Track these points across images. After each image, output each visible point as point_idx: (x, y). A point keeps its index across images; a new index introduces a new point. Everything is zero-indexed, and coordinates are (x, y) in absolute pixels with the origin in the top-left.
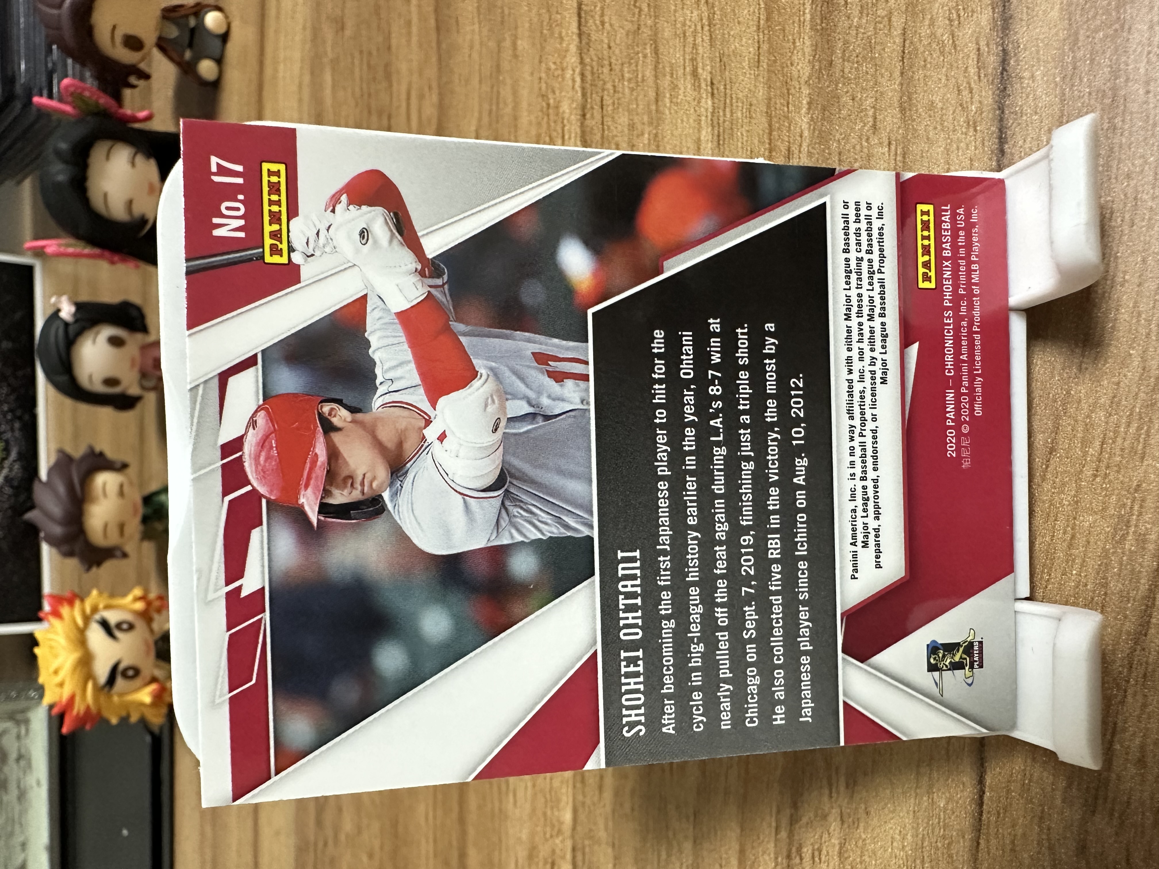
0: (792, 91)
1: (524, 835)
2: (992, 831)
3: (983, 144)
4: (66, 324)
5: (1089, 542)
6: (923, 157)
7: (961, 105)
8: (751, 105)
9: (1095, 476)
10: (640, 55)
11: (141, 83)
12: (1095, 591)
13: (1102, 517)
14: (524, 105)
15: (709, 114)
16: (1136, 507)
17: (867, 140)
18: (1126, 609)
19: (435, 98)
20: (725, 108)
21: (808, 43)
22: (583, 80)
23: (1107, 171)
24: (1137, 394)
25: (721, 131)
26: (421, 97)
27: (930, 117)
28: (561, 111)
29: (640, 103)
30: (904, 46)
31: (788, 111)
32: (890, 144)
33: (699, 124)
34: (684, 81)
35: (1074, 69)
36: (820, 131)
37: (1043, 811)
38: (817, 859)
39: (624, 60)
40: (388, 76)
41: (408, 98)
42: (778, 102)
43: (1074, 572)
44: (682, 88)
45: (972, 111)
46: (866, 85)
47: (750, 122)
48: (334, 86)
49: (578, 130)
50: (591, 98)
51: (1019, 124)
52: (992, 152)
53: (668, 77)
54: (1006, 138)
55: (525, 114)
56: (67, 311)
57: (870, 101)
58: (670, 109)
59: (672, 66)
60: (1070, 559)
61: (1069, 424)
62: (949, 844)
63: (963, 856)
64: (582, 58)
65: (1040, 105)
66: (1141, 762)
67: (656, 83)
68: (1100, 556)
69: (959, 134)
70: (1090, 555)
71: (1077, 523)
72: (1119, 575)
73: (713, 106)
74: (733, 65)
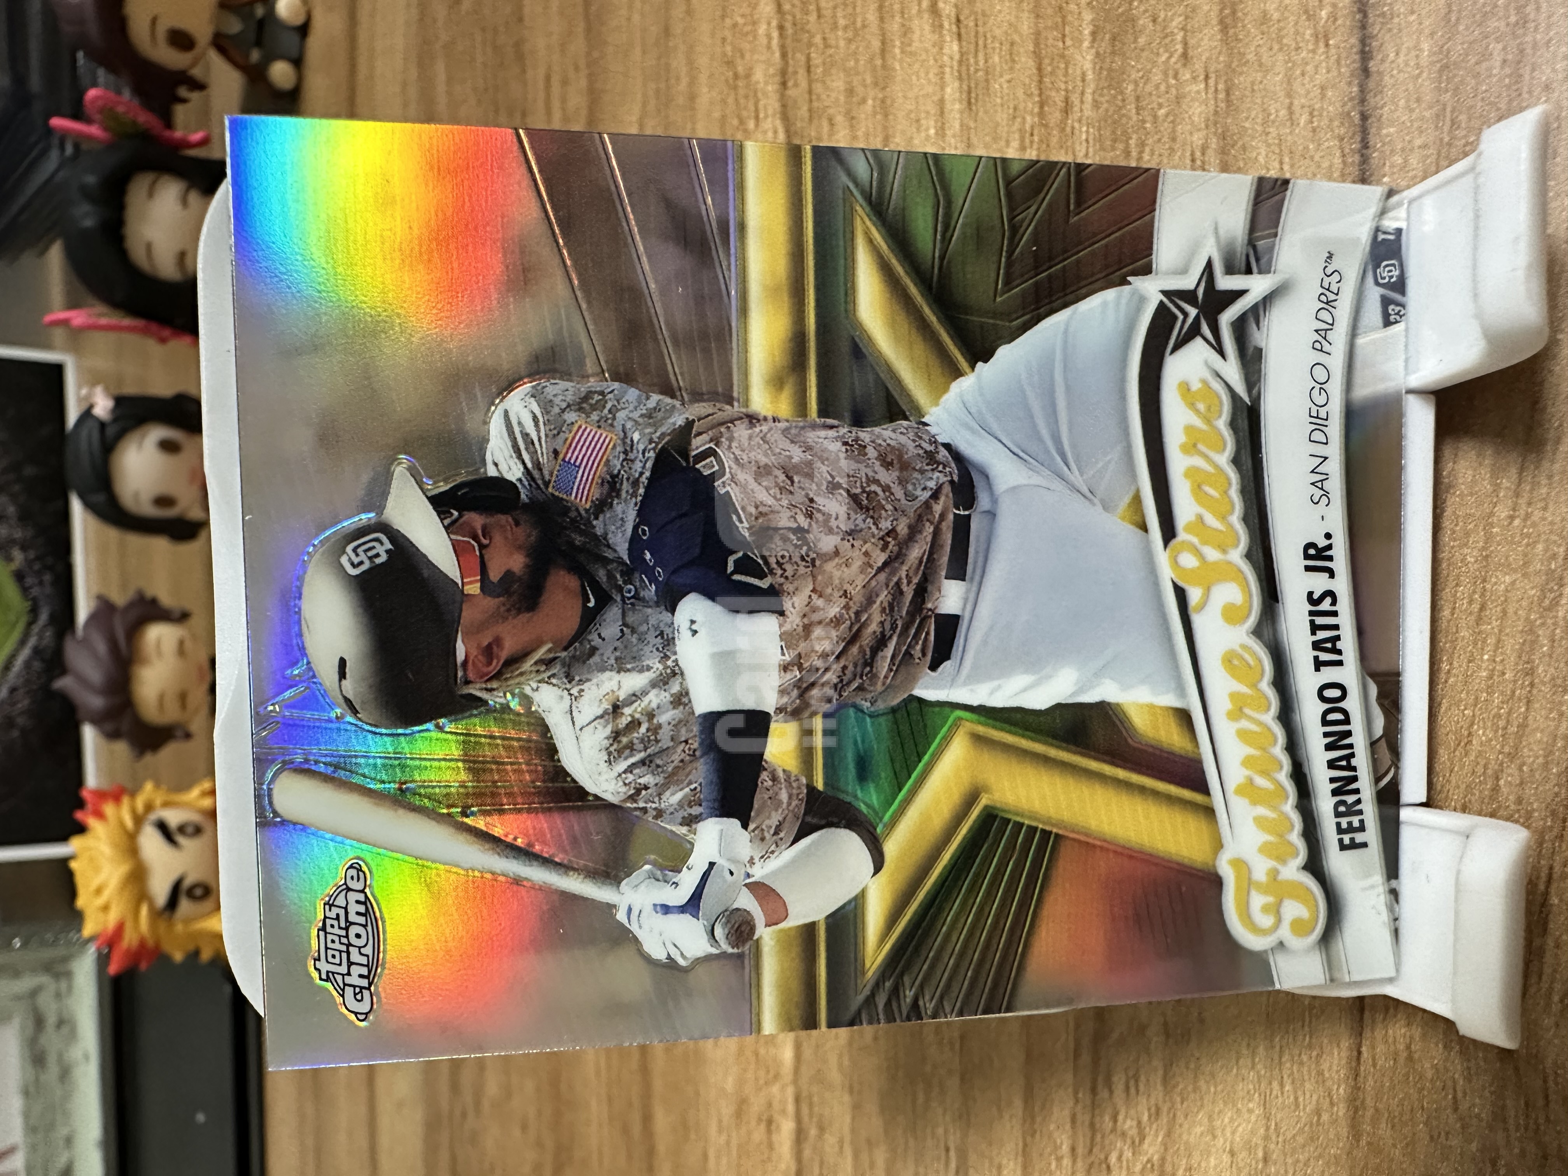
0: (1070, 18)
1: (730, 1085)
3: (1339, 64)
5: (1504, 612)
6: (1253, 90)
7: (1306, 12)
8: (1012, 44)
9: (1512, 518)
12: (1515, 681)
13: (1523, 575)
14: (703, 78)
15: (955, 64)
17: (1175, 77)
19: (583, 83)
20: (976, 51)
22: (782, 35)
23: (1516, 83)
26: (565, 82)
27: (1263, 33)
28: (753, 80)
29: (861, 58)
31: (1064, 47)
32: (1207, 77)
33: (942, 78)
34: (920, 21)
36: (1110, 70)
38: (1133, 1090)
40: (520, 57)
41: (548, 86)
42: (1050, 36)
43: (1486, 657)
44: (918, 32)
45: (1321, 19)
47: (1012, 68)
48: (450, 81)
49: (777, 105)
50: (793, 59)
51: (1390, 30)
52: (1352, 75)
53: (898, 19)
54: (1370, 52)
55: (705, 90)
56: (103, 407)
57: (1178, 20)
58: (901, 61)
60: (1479, 639)
63: (1338, 1072)
64: (779, 6)
67: (882, 29)
68: (1522, 631)
69: (1304, 54)
70: (1508, 631)
71: (1488, 586)
72: (1550, 656)
73: (960, 52)
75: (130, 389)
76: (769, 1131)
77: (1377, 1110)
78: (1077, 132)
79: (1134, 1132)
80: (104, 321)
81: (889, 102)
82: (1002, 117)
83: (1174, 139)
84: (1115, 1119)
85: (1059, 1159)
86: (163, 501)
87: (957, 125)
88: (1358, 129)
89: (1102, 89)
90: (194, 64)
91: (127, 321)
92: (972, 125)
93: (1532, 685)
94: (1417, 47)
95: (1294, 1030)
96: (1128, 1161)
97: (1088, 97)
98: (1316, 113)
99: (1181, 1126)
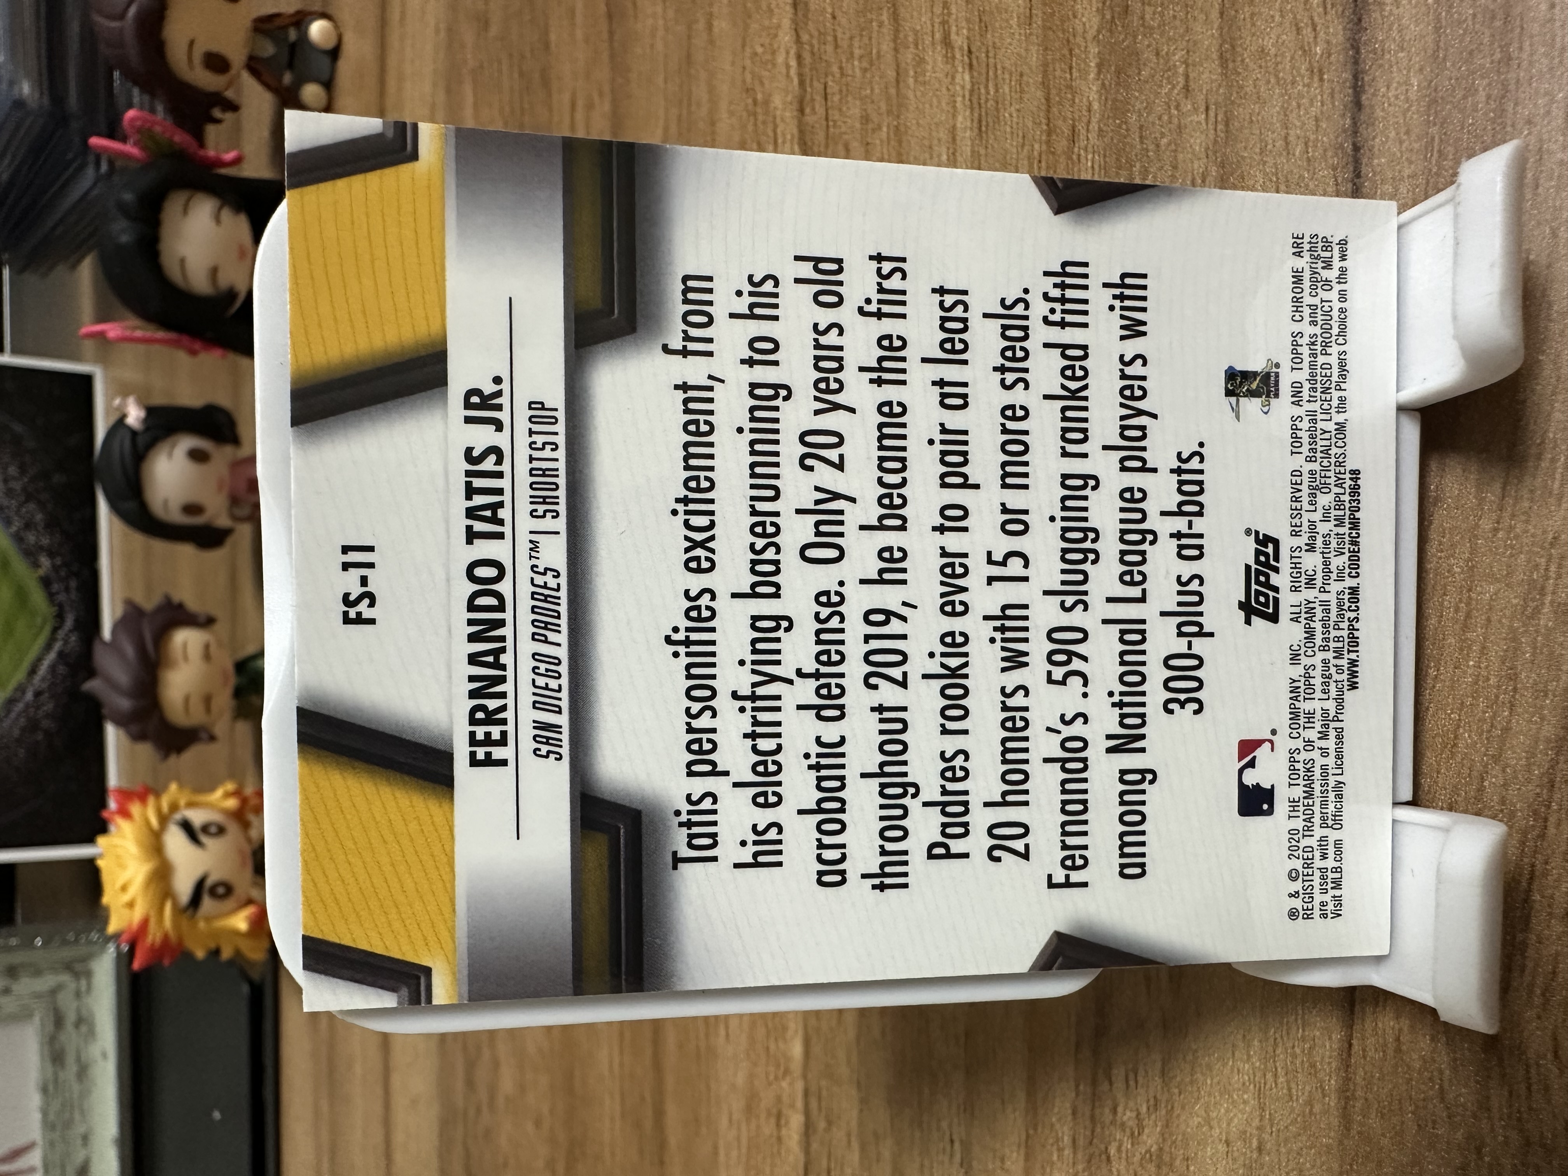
0: (1076, 51)
1: (740, 1079)
3: (1333, 97)
4: (134, 433)
5: (1489, 620)
6: (1252, 121)
7: (1302, 48)
8: (1021, 75)
9: (1496, 530)
10: (874, 24)
11: (229, 116)
12: (1499, 687)
13: (1507, 585)
14: (723, 105)
15: (967, 93)
16: (1553, 568)
17: (1177, 107)
18: (1542, 707)
19: (607, 107)
20: (987, 80)
22: (800, 64)
23: (1500, 117)
25: (983, 114)
26: (590, 106)
27: (1261, 67)
28: (772, 105)
29: (876, 87)
31: (1071, 79)
32: (1207, 109)
33: (954, 107)
34: (933, 52)
36: (1115, 100)
38: (1132, 1083)
39: (853, 33)
40: (546, 82)
41: (573, 110)
42: (1057, 67)
43: (1471, 663)
44: (931, 63)
45: (1316, 54)
46: (1174, 33)
47: (1021, 98)
48: (477, 103)
49: (795, 131)
52: (1345, 106)
53: (912, 50)
54: (1363, 86)
55: (724, 115)
56: (134, 416)
57: (1179, 55)
58: (915, 91)
59: (916, 33)
60: (1464, 646)
62: (1311, 1049)
63: (1330, 1063)
64: (798, 36)
65: (1407, 38)
67: (897, 59)
68: (1505, 639)
69: (1300, 87)
70: (1492, 638)
71: (1474, 596)
72: (1533, 662)
73: (972, 82)
74: (997, 25)
75: (159, 400)
76: (778, 1125)
77: (1366, 1099)
78: (1083, 160)
79: (1132, 1123)
80: (139, 333)
81: (902, 129)
82: (1012, 144)
83: (1175, 167)
84: (1114, 1111)
85: (1060, 1150)
86: (191, 509)
87: (968, 151)
88: (1350, 159)
89: (1109, 118)
90: (229, 85)
91: (161, 334)
92: (982, 152)
93: (1515, 690)
94: (1407, 83)
95: (1288, 1022)
96: (1127, 1151)
97: (1094, 126)
98: (1311, 144)
99: (1178, 1116)
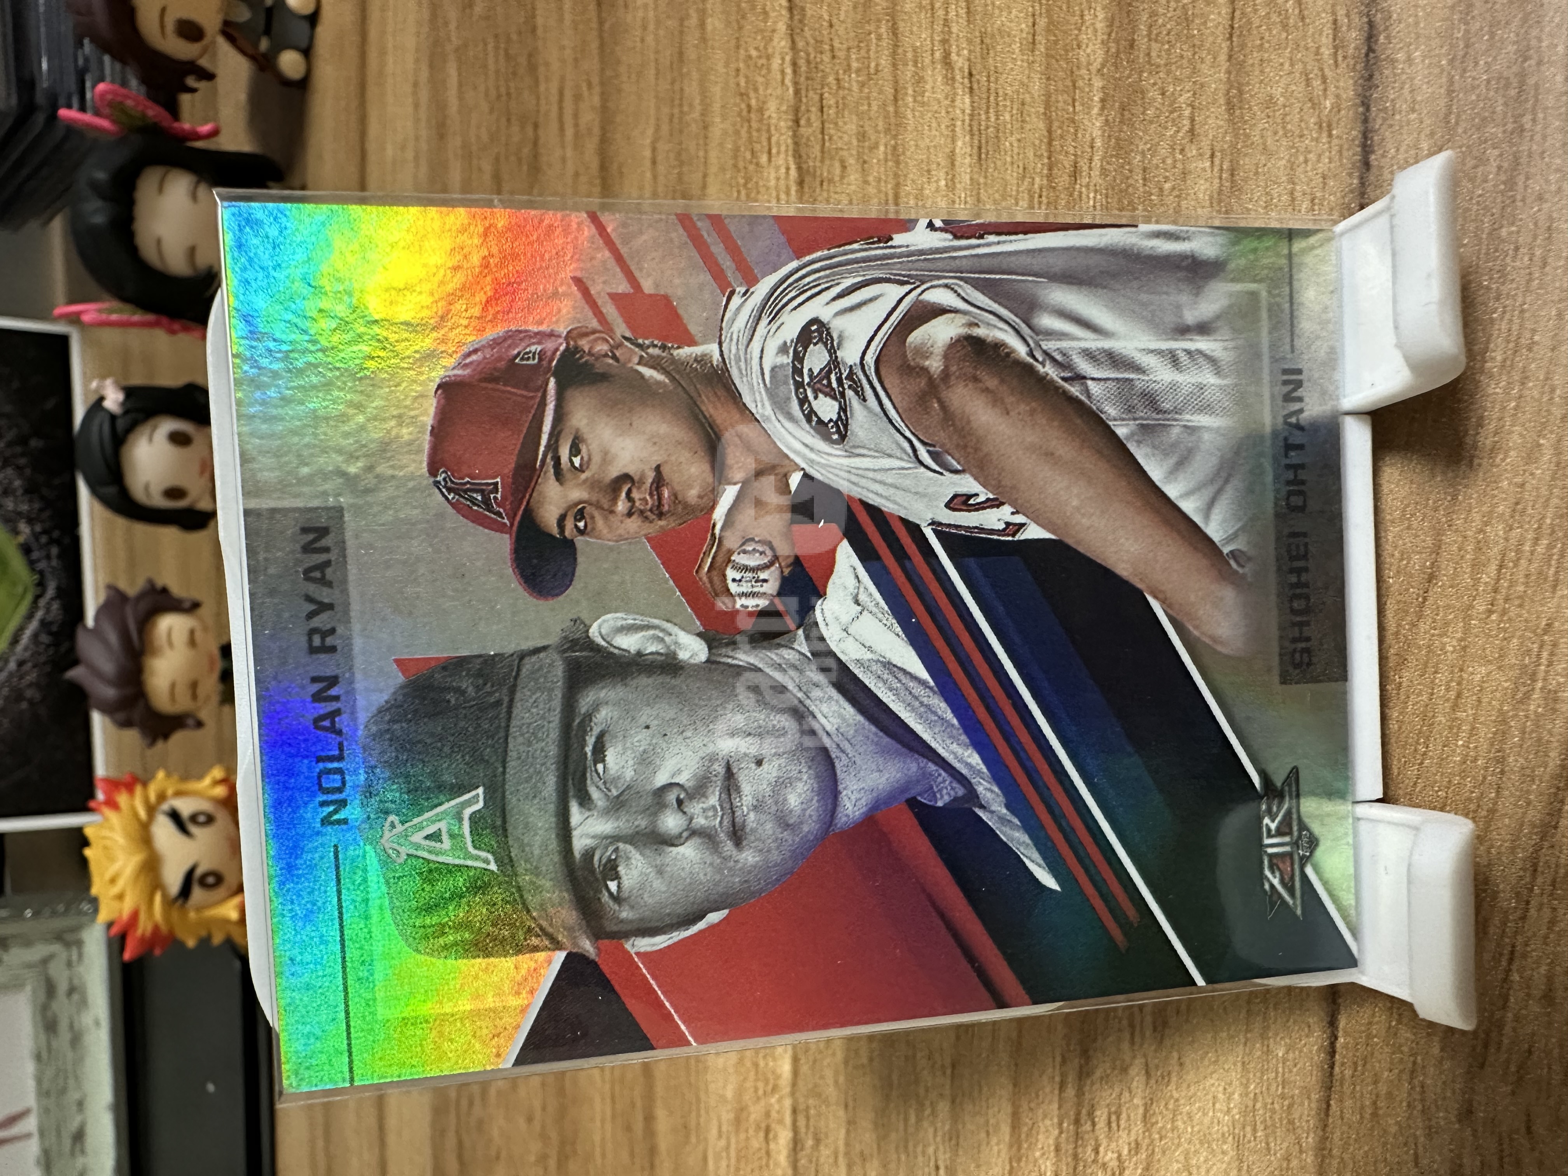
0: (1080, 83)
1: (729, 1093)
2: (1347, 1088)
3: (1341, 155)
5: (1479, 701)
6: (1257, 173)
7: (1311, 100)
8: (1023, 104)
9: (1490, 612)
10: (872, 36)
12: (1486, 768)
13: (1499, 668)
14: (716, 107)
15: (967, 118)
16: (1545, 655)
18: (1528, 792)
19: (596, 100)
20: (988, 108)
21: (1101, 15)
22: (795, 72)
23: (1511, 190)
24: (1548, 500)
25: (983, 140)
26: (578, 98)
27: (1268, 117)
28: (766, 115)
29: (873, 103)
30: (1233, 18)
31: (1074, 113)
32: (1212, 156)
33: (953, 131)
34: (933, 71)
35: (1467, 46)
36: (1118, 139)
37: (1414, 1063)
38: (1114, 1125)
39: (851, 44)
40: (532, 68)
41: (561, 100)
42: (1060, 99)
43: (1460, 742)
44: (930, 82)
45: (1325, 108)
46: (1181, 74)
47: (1022, 128)
48: (460, 85)
49: (790, 141)
50: (806, 97)
51: (1391, 126)
52: (1353, 164)
53: (911, 67)
54: (1372, 146)
55: (718, 120)
57: (1185, 96)
58: (913, 110)
59: (915, 50)
60: (1454, 725)
61: (1455, 542)
62: (1290, 1106)
63: (1308, 1121)
64: (793, 42)
65: (1419, 98)
66: (1548, 998)
67: (895, 76)
68: (1495, 721)
69: (1307, 142)
70: (1482, 719)
71: (1465, 676)
72: (1521, 746)
73: (972, 106)
74: (999, 48)
76: (767, 1139)
77: (1342, 1159)
78: (1084, 197)
79: (1114, 1164)
80: (114, 317)
81: (900, 150)
82: (1012, 176)
84: (1097, 1150)
86: (174, 493)
87: (967, 178)
89: (1112, 156)
91: (137, 317)
92: (982, 180)
97: (1097, 162)
98: (1317, 201)
99: (1158, 1162)
